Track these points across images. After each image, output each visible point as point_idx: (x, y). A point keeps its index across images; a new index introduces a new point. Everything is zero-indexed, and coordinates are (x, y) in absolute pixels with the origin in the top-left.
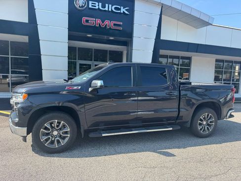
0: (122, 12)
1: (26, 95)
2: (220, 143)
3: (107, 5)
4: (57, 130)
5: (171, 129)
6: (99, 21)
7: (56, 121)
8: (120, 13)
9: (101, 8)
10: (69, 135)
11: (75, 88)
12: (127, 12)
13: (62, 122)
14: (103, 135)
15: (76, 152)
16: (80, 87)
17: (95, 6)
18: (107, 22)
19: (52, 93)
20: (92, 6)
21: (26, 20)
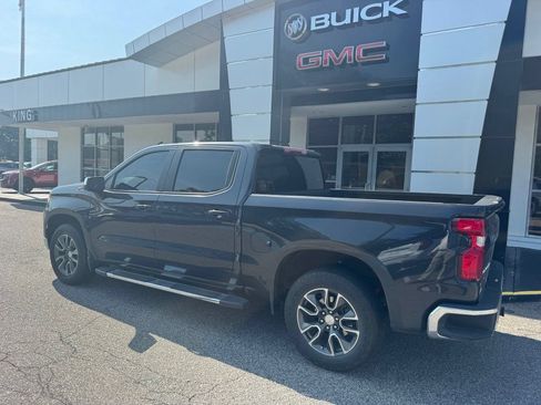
0: (386, 14)
3: (348, 12)
5: (216, 302)
6: (330, 54)
7: (67, 236)
9: (334, 23)
13: (72, 240)
17: (323, 24)
18: (346, 52)
20: (317, 25)
21: (217, 87)
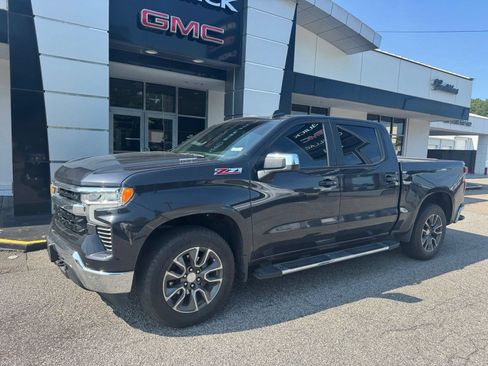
0: (224, 6)
1: (131, 191)
2: (460, 266)
4: (195, 270)
5: (387, 248)
6: (177, 22)
7: (198, 248)
8: (220, 8)
10: (221, 280)
11: (233, 170)
12: (232, 9)
13: (209, 250)
14: (284, 272)
15: (233, 316)
16: (240, 170)
18: (193, 26)
19: (187, 184)
